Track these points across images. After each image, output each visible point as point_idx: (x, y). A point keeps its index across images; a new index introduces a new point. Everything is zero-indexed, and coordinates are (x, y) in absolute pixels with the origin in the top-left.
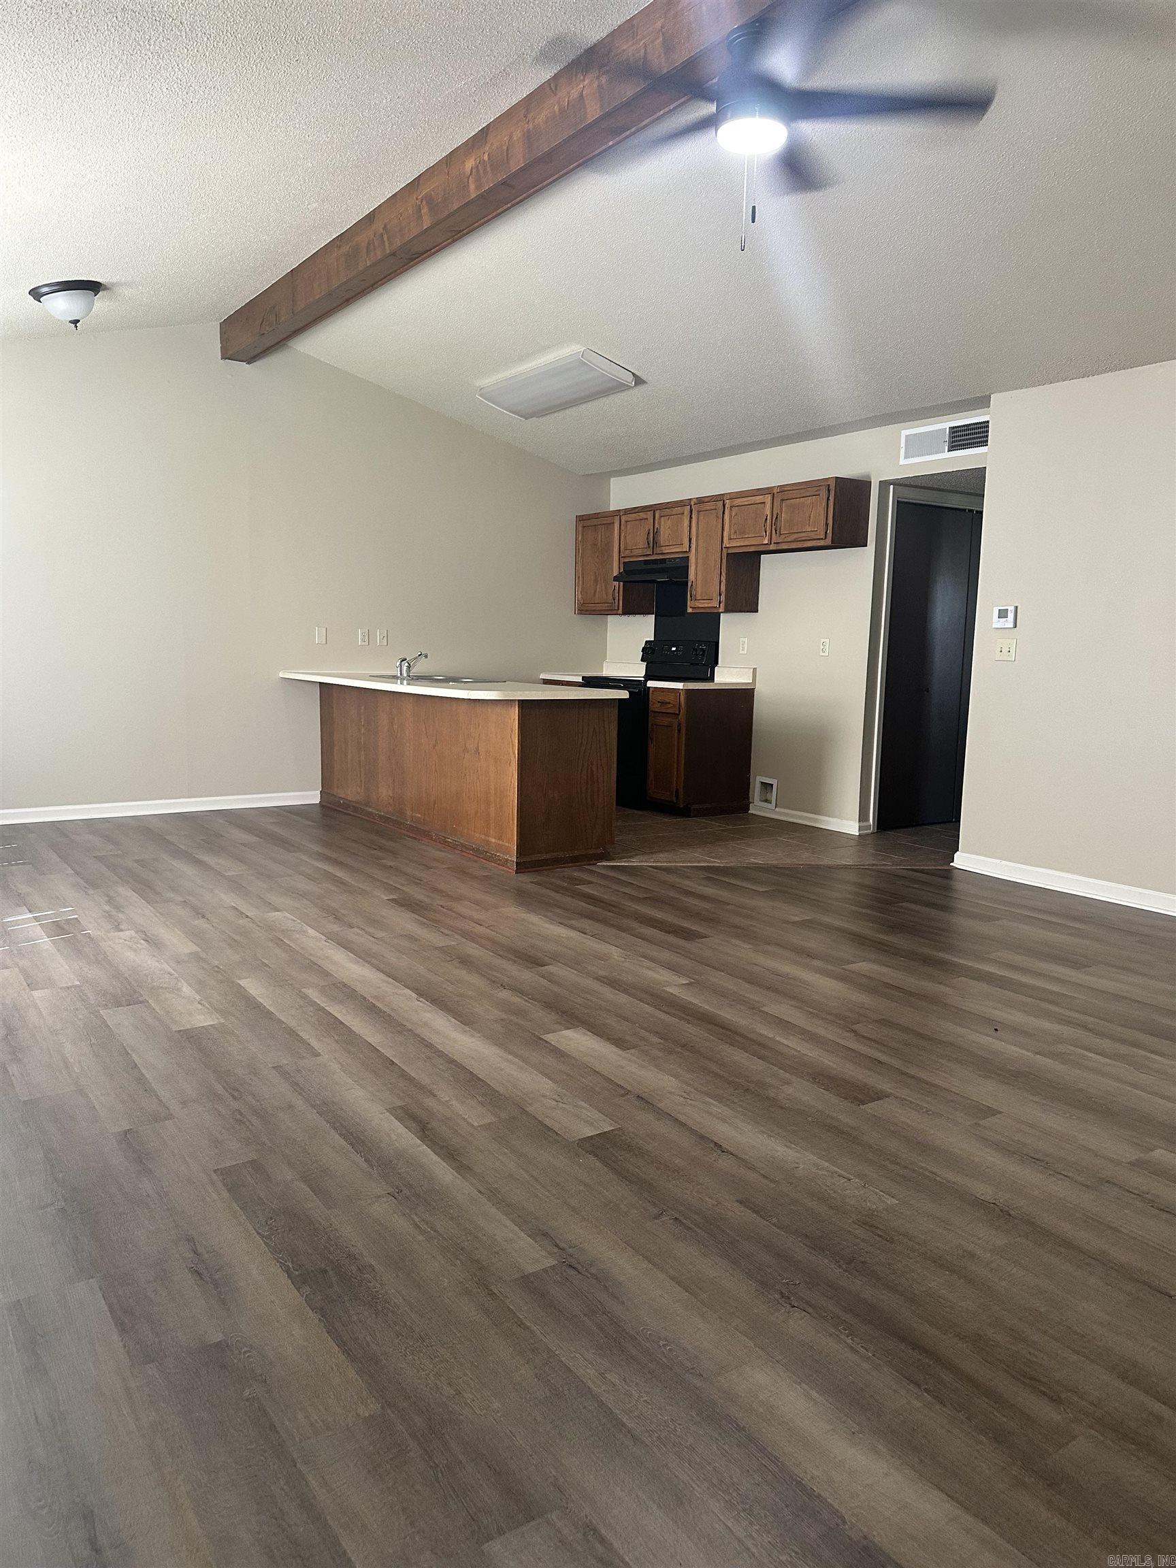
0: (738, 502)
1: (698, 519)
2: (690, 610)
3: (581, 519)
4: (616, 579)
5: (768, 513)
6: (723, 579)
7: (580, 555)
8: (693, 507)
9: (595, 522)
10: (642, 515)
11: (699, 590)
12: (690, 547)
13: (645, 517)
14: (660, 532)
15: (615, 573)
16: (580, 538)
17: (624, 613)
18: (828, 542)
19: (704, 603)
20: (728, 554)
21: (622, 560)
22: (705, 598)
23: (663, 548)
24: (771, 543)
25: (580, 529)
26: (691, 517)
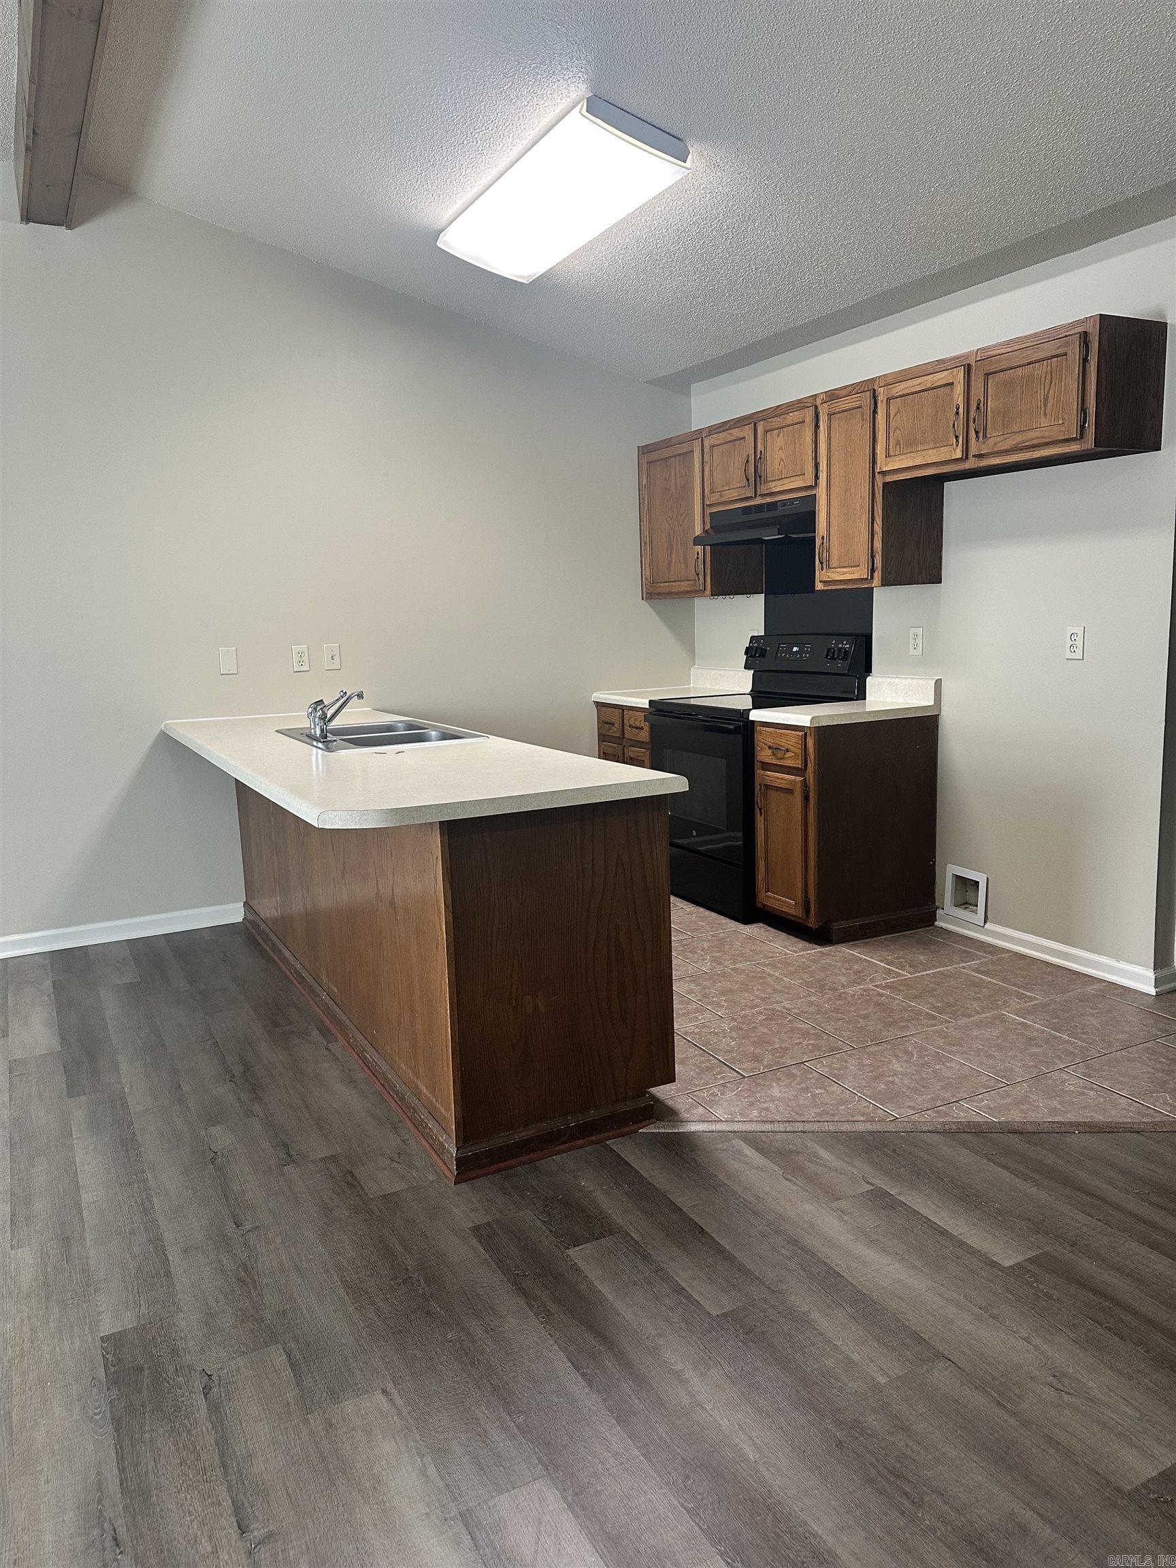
0: (900, 389)
1: (829, 427)
2: (819, 586)
3: (644, 451)
4: (697, 541)
5: (960, 402)
6: (878, 528)
7: (646, 508)
8: (820, 409)
9: (664, 453)
10: (736, 433)
11: (835, 552)
12: (817, 477)
13: (741, 435)
14: (765, 458)
15: (698, 531)
16: (644, 482)
17: (715, 593)
18: (1089, 444)
19: (844, 573)
20: (885, 484)
21: (708, 511)
22: (846, 564)
23: (772, 484)
24: (967, 458)
25: (645, 466)
26: (817, 426)
